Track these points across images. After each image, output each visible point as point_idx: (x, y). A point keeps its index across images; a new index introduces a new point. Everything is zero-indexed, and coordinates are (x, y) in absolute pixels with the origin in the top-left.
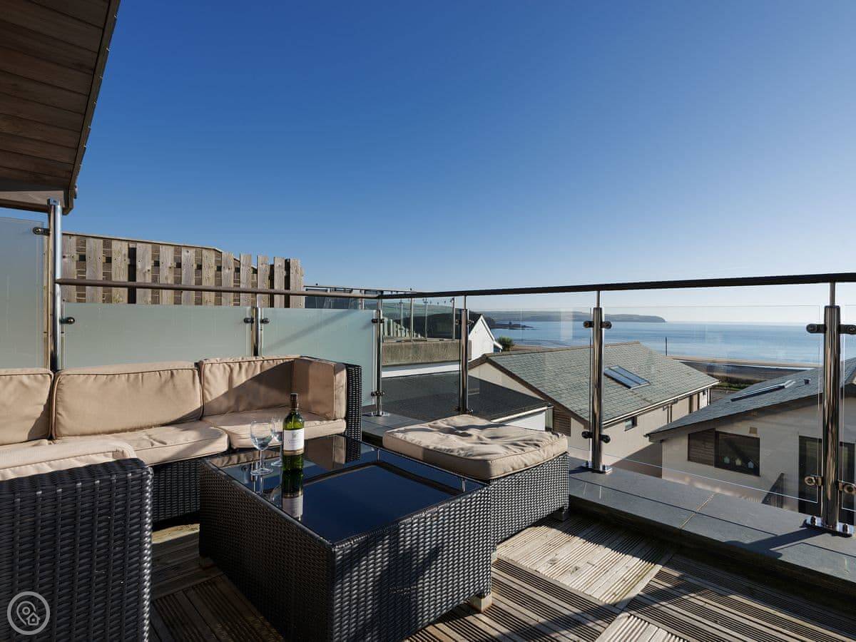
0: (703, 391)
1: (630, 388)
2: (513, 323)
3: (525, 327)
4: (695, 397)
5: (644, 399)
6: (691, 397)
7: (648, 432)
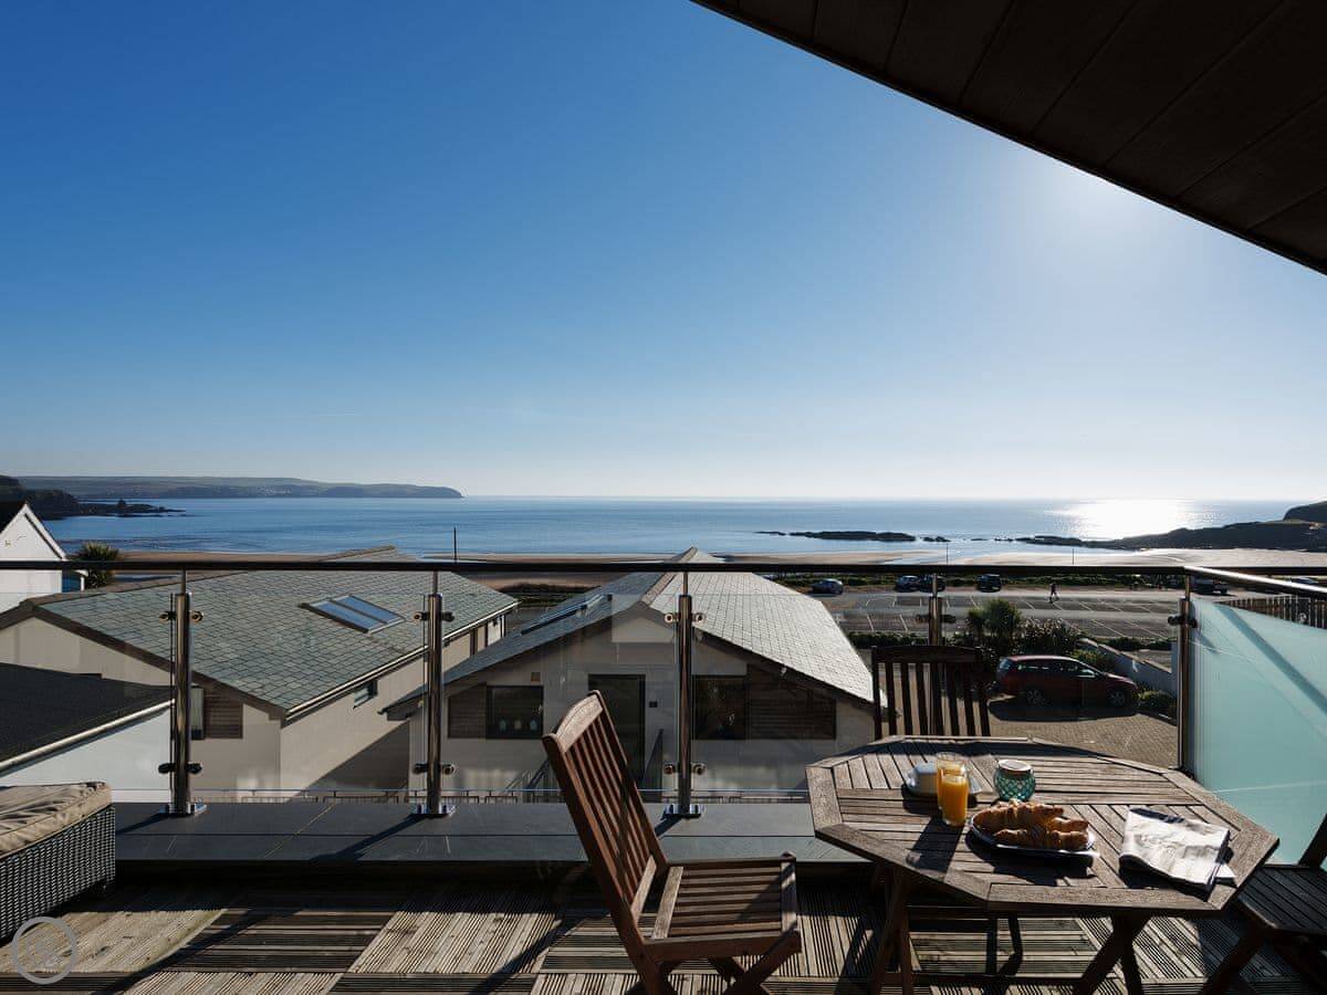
0: (494, 620)
1: (366, 631)
2: (130, 502)
3: (162, 510)
4: (481, 631)
5: (392, 648)
6: (473, 632)
7: (385, 706)
